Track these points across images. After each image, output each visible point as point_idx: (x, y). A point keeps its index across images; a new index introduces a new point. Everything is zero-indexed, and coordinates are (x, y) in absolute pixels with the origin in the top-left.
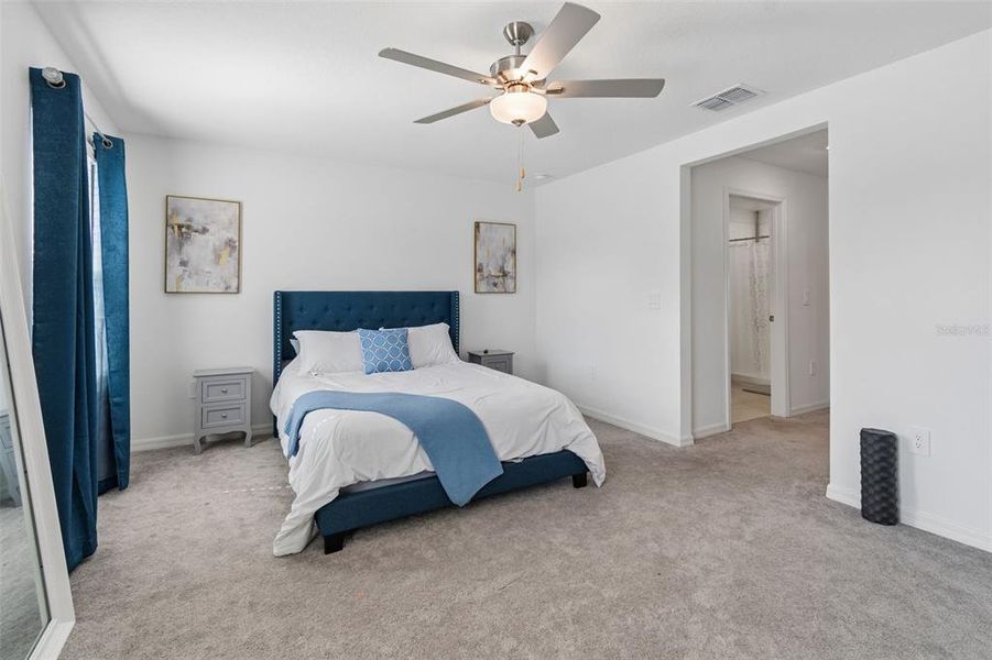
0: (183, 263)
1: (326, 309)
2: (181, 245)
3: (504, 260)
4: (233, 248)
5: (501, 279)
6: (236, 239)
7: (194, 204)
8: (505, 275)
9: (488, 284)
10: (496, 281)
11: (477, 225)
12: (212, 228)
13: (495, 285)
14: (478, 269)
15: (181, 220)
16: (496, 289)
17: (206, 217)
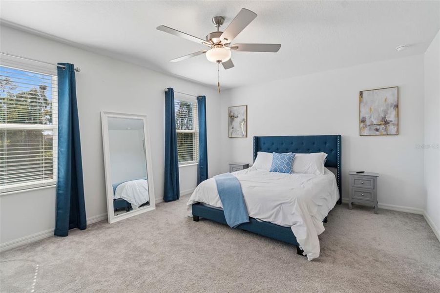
0: (233, 128)
1: (273, 144)
2: (232, 122)
3: (386, 113)
4: (245, 122)
5: (383, 126)
6: (245, 118)
7: (235, 108)
8: (387, 123)
9: (370, 130)
10: (378, 127)
11: (361, 93)
12: (239, 116)
13: (377, 130)
14: (363, 121)
15: (232, 114)
16: (377, 133)
17: (238, 112)
